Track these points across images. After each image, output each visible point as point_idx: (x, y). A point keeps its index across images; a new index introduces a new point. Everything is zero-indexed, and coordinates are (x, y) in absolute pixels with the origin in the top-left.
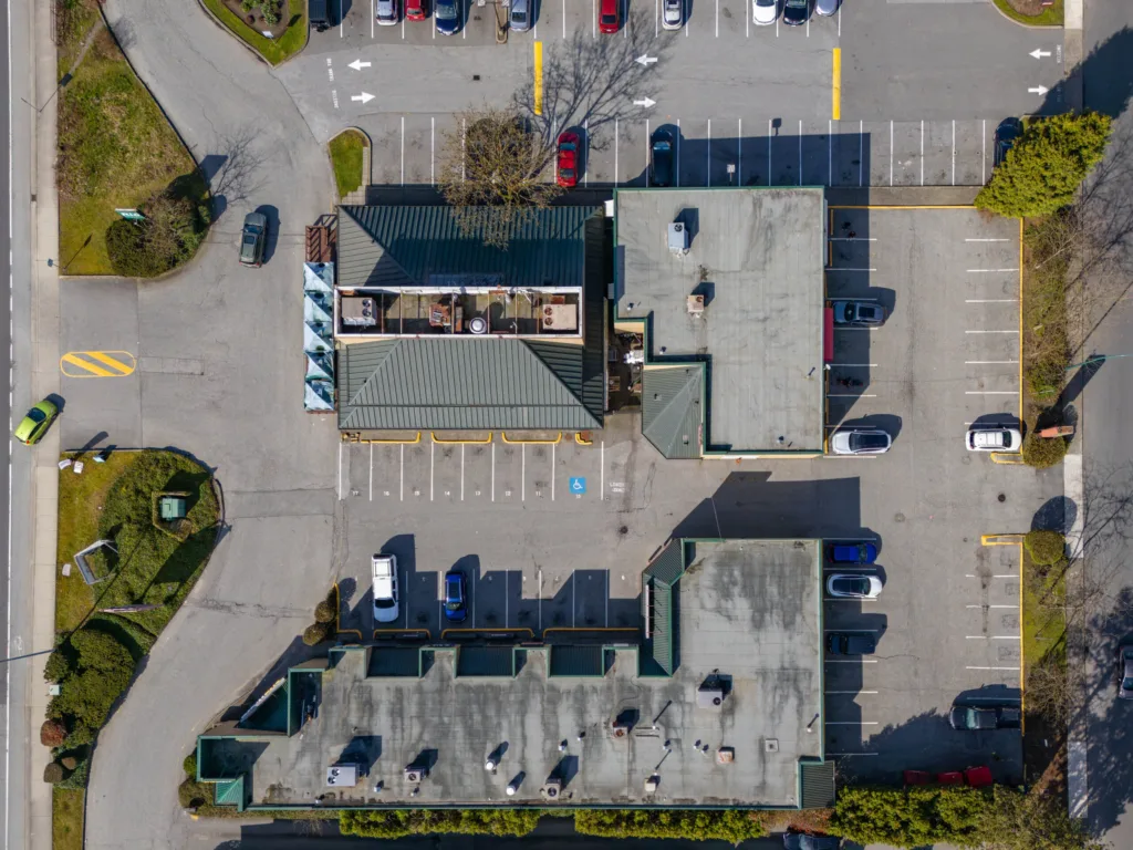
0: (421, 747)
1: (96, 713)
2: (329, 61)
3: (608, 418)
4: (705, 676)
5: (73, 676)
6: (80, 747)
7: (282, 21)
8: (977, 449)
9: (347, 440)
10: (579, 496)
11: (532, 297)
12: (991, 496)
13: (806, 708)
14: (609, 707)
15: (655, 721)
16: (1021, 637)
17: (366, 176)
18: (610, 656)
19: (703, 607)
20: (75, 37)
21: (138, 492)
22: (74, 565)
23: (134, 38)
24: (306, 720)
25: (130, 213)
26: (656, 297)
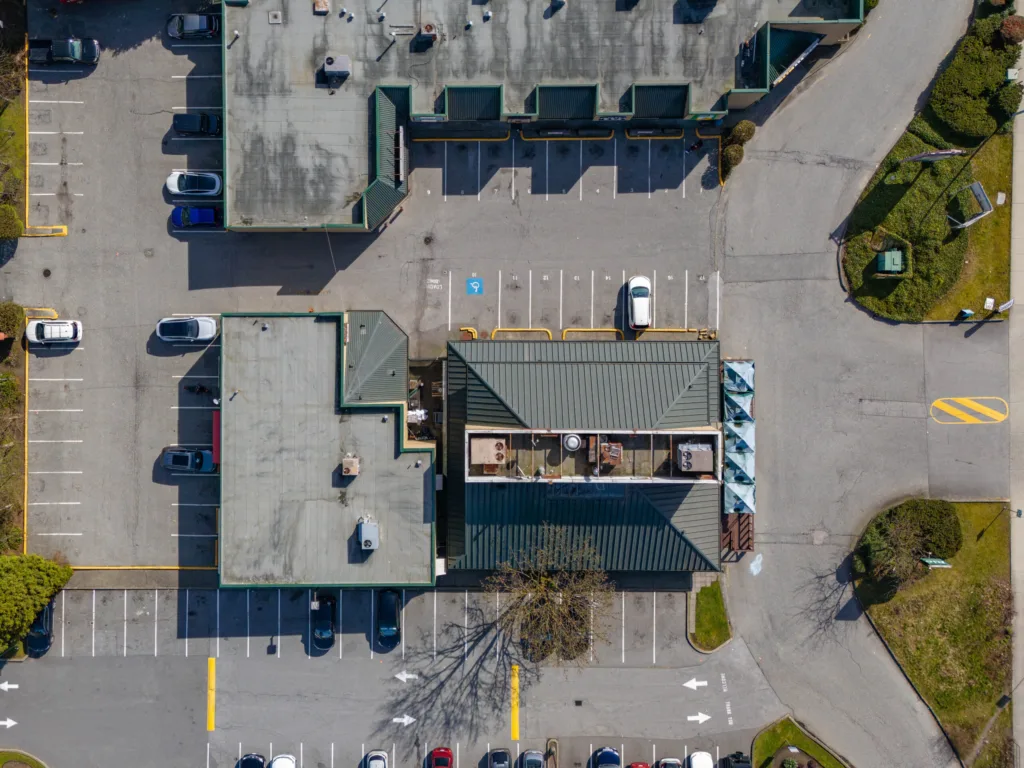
0: (632, 14)
1: (969, 51)
2: (731, 722)
3: (444, 354)
4: (342, 88)
5: (994, 88)
6: (986, 17)
7: (779, 764)
8: (70, 322)
9: (711, 332)
10: (474, 275)
11: (518, 473)
12: (58, 275)
13: (240, 56)
14: (441, 57)
15: (394, 42)
16: (28, 133)
17: (692, 602)
18: (439, 108)
19: (345, 158)
20: (994, 749)
21: (927, 278)
22: (995, 203)
23: (932, 746)
24: (751, 42)
25: (935, 563)
26: (392, 474)
